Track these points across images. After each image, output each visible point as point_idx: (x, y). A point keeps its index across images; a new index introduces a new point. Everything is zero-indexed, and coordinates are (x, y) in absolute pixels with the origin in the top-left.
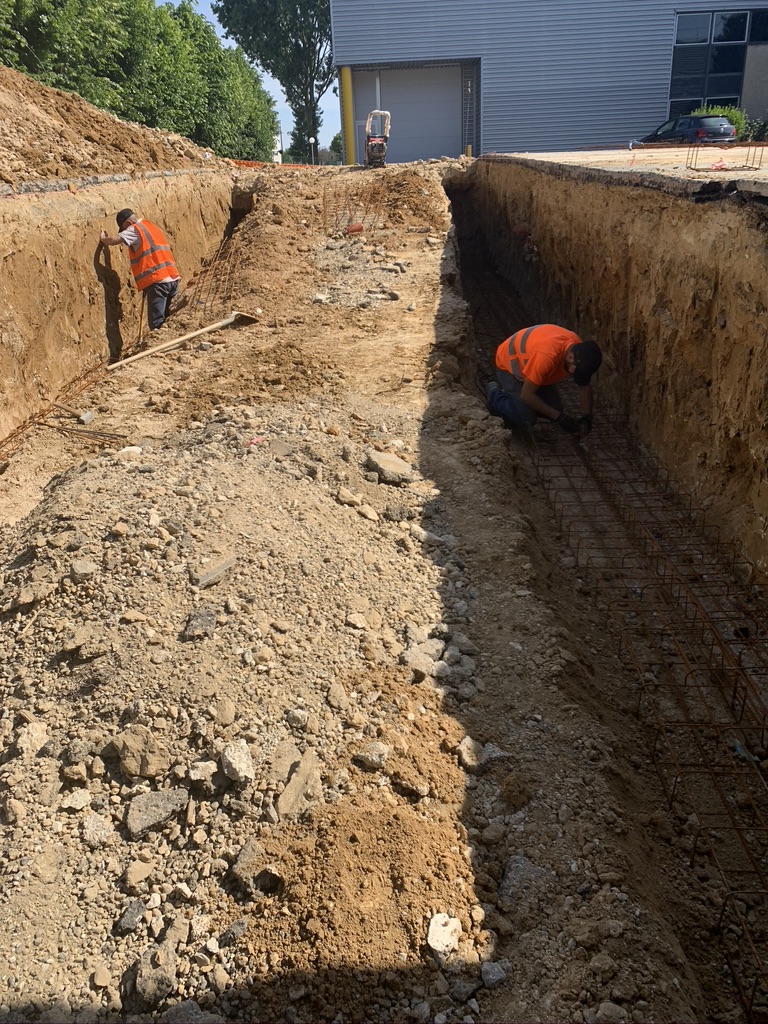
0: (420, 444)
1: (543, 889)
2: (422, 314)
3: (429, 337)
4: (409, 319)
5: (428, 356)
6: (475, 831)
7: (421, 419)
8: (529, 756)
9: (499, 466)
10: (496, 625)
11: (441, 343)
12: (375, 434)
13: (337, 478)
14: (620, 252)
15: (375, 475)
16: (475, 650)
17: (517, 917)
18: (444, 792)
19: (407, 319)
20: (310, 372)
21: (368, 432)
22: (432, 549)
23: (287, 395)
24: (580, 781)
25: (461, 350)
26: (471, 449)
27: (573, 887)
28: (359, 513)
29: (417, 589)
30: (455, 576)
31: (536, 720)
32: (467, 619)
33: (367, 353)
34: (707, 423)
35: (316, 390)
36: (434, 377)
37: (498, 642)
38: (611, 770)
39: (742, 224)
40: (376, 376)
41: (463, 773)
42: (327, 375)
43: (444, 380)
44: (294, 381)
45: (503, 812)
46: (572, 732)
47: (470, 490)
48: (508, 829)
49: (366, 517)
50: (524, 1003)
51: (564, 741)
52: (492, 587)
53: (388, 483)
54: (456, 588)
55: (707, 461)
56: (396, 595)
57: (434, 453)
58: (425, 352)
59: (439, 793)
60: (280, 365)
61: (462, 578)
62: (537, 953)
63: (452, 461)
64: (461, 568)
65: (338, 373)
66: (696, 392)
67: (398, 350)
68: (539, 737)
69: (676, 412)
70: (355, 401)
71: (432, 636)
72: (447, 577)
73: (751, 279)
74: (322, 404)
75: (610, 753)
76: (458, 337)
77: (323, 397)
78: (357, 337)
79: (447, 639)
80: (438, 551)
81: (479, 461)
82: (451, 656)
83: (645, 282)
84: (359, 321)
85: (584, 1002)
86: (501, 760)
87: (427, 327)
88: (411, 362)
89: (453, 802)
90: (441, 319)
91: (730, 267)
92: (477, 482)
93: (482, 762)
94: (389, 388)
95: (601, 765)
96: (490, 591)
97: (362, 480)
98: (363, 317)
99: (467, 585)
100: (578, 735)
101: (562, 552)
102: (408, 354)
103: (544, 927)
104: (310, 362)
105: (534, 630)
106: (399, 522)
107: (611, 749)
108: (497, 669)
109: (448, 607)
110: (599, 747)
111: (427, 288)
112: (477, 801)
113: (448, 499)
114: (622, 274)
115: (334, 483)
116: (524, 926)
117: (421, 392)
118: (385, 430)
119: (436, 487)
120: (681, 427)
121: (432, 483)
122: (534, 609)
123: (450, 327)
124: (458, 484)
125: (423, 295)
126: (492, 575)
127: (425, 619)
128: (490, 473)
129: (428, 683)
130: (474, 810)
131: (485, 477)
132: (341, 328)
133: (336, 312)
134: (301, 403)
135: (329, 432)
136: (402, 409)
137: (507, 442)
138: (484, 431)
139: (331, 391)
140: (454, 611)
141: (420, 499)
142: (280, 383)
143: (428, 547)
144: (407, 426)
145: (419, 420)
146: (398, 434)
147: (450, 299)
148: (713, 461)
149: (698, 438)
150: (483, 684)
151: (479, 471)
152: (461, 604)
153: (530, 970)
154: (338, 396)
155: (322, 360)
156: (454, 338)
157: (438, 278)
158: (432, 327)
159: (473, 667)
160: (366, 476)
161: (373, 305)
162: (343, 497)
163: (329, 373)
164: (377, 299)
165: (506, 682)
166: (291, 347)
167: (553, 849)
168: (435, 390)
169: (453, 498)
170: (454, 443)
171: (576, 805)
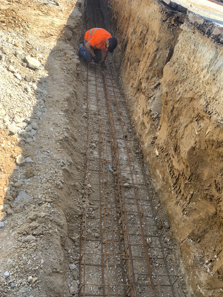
0: (48, 58)
1: (27, 202)
2: (65, 13)
3: (64, 22)
4: (60, 14)
5: (62, 29)
6: (12, 183)
7: (52, 49)
8: (40, 162)
9: (71, 72)
10: (48, 121)
11: (68, 25)
12: (33, 50)
13: (10, 61)
14: (129, 11)
15: (26, 64)
16: (37, 128)
17: (15, 209)
18: (5, 170)
19: (59, 13)
20: (17, 22)
21: (31, 49)
22: (38, 93)
23: (5, 28)
24: (54, 172)
25: (74, 30)
26: (64, 64)
27: (37, 202)
28: (14, 75)
29: (25, 105)
30: (41, 104)
31: (48, 152)
32: (39, 118)
33: (41, 21)
34: (136, 74)
35: (17, 29)
36: (61, 36)
37: (46, 127)
38: (66, 170)
39: (157, 10)
40: (41, 30)
41: (15, 165)
42: (23, 25)
43: (64, 38)
44: (10, 23)
45: (24, 178)
46: (58, 157)
47: (59, 77)
48: (24, 183)
49: (17, 78)
50: (6, 234)
51: (54, 160)
52: (52, 110)
53: (30, 68)
54: (40, 108)
55: (133, 86)
56: (14, 106)
57: (52, 62)
58: (62, 27)
59: (4, 170)
60: (7, 16)
61: (43, 105)
62: (17, 220)
63: (57, 66)
64: (45, 101)
65: (27, 25)
66: (136, 63)
67: (52, 24)
68: (47, 157)
69: (129, 68)
70: (31, 37)
71: (24, 121)
72: (39, 104)
73: (155, 29)
74: (18, 35)
75: (68, 165)
76: (74, 25)
77: (19, 32)
78: (39, 14)
79: (29, 123)
80: (39, 95)
81: (65, 68)
82: (28, 129)
83: (132, 23)
84: (42, 9)
85: (24, 235)
86: (30, 163)
87: (66, 18)
88: (55, 29)
89: (8, 173)
90: (71, 17)
91: (151, 24)
92: (63, 75)
93: (22, 163)
94: (44, 36)
95: (63, 168)
96: (51, 111)
97: (20, 64)
98: (44, 8)
99: (44, 107)
100: (59, 159)
101: (84, 104)
102: (56, 26)
103: (22, 213)
104: (18, 18)
105: (59, 125)
106: (29, 82)
107: (69, 164)
108: (42, 135)
109: (34, 113)
110: (64, 163)
111: (70, 5)
112: (16, 174)
113: (50, 78)
114: (128, 19)
115: (9, 63)
116: (16, 212)
117: (55, 40)
118: (38, 50)
119: (48, 74)
120: (129, 73)
121: (47, 72)
122: (62, 119)
123: (73, 21)
124: (56, 74)
125: (68, 7)
126: (54, 106)
127: (24, 115)
128: (68, 73)
129: (16, 136)
130: (14, 177)
131: (66, 74)
132: (34, 9)
133: (35, 3)
134: (10, 32)
135: (15, 45)
136: (46, 45)
137: (78, 65)
138: (71, 59)
139: (23, 31)
140: (36, 115)
141: (40, 76)
142: (4, 23)
143: (36, 93)
144: (45, 51)
145: (51, 50)
146: (42, 52)
147: (76, 11)
148: (134, 86)
149: (132, 78)
150: (35, 139)
151: (65, 72)
152: (39, 113)
153: (12, 225)
154: (24, 33)
155: (23, 19)
156: (73, 25)
157: (75, 3)
158: (67, 19)
159: (35, 133)
160: (22, 64)
161: (49, 5)
162: (10, 69)
163: (24, 24)
164: (51, 3)
165: (43, 140)
166: (13, 11)
167: (36, 190)
168: (60, 41)
169: (52, 79)
170: (60, 60)
171: (49, 178)
